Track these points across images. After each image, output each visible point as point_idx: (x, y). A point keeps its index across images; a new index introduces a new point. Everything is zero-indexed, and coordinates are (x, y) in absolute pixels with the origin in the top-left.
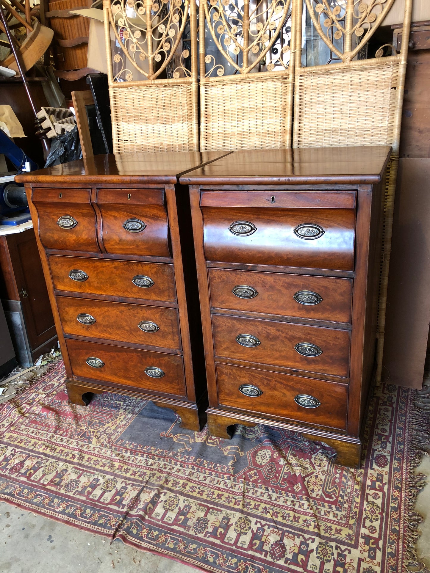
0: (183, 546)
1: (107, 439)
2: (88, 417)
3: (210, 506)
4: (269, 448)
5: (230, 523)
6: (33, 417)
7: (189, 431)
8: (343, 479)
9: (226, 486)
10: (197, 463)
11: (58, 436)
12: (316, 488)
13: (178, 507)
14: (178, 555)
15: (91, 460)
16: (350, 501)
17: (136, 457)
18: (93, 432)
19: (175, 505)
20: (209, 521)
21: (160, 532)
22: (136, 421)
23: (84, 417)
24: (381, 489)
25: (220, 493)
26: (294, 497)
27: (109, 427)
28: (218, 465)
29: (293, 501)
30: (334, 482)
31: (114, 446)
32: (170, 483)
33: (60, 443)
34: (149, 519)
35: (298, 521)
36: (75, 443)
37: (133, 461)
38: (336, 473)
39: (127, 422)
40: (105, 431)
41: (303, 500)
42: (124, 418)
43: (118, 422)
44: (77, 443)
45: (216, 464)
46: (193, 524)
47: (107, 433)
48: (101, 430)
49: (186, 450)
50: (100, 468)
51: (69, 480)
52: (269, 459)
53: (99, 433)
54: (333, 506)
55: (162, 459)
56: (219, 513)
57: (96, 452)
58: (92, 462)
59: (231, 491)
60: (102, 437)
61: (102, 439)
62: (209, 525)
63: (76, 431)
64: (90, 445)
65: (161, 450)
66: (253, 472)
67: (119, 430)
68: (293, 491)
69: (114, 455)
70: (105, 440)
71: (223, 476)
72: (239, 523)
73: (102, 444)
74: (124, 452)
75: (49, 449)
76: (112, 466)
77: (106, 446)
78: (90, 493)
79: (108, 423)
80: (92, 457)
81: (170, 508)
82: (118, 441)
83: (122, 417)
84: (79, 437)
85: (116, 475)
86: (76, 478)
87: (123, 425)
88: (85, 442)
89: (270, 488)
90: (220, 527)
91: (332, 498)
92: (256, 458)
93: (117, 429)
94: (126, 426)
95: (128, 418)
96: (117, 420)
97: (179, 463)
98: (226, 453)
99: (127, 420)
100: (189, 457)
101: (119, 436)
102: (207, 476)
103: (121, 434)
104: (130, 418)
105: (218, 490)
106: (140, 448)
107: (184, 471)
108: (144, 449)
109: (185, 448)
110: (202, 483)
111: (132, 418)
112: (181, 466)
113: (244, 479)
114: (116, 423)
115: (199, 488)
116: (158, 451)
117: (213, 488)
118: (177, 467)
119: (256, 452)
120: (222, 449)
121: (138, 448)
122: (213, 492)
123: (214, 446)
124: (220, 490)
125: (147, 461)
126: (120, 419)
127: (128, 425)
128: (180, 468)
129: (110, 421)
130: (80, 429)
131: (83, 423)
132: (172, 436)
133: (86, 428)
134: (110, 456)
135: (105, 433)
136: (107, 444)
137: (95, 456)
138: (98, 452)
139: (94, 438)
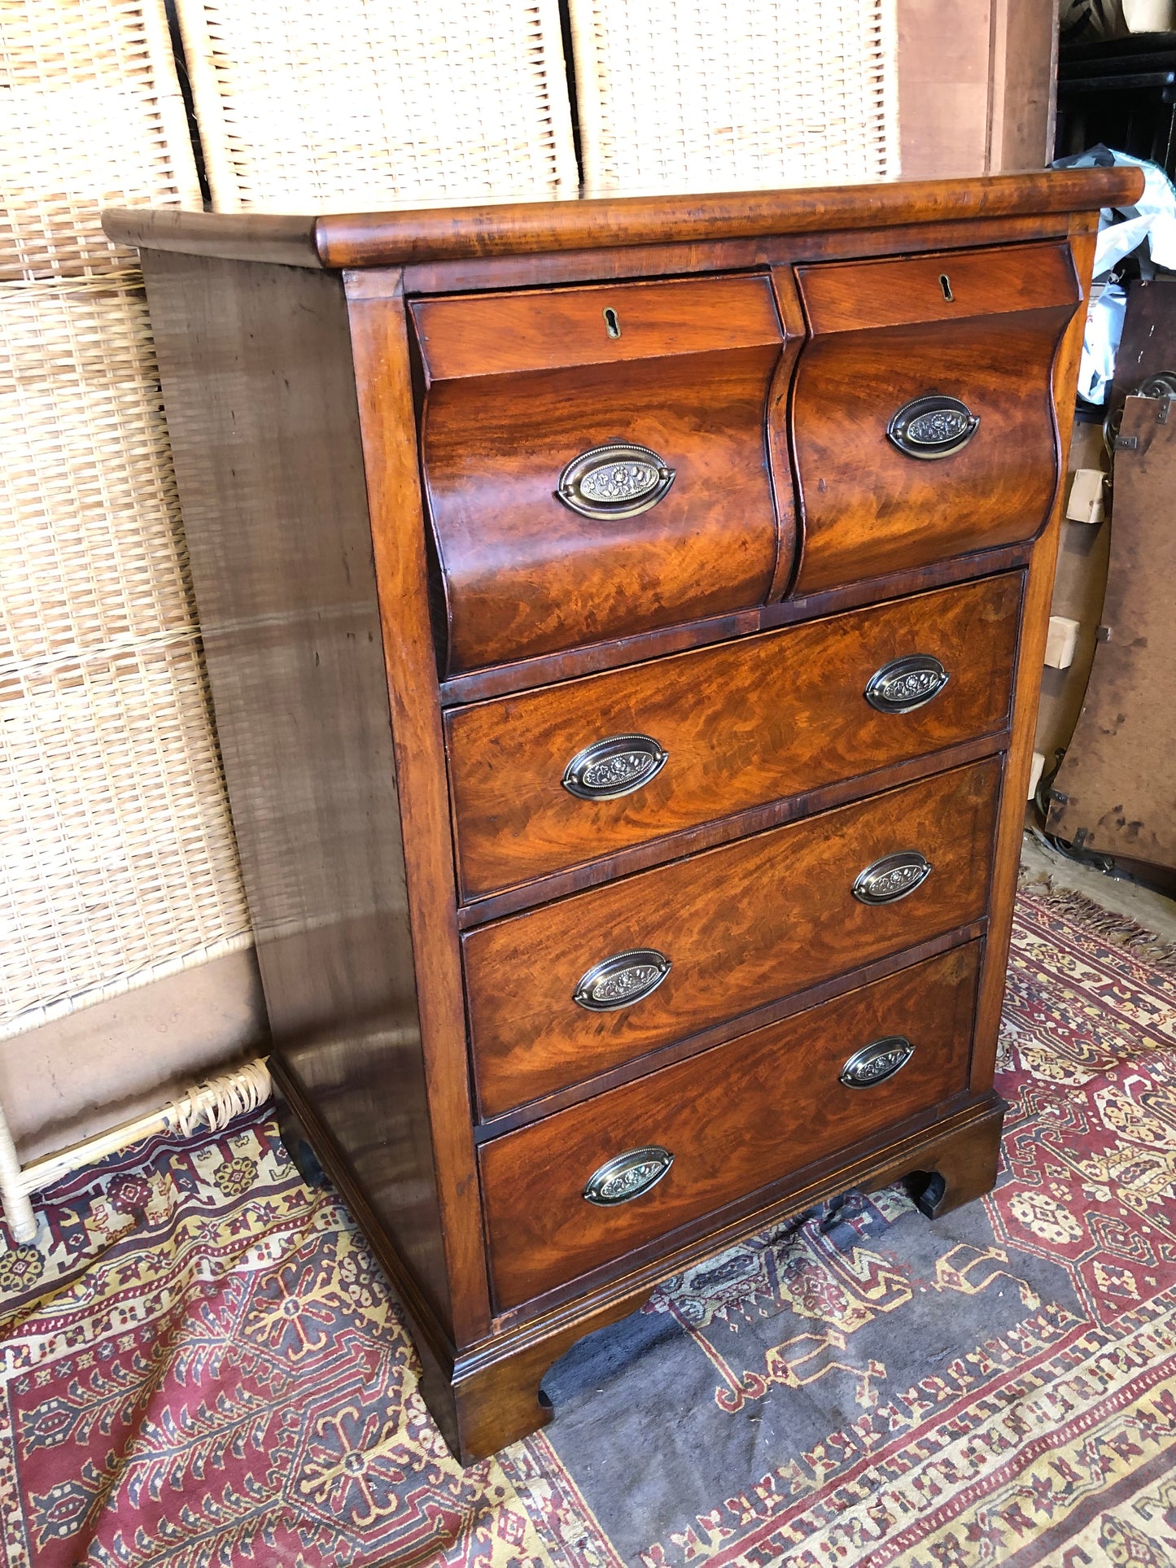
4: (1022, 1188)
9: (1129, 1364)
10: (969, 1387)
19: (1153, 1550)
28: (1012, 1335)
32: (1028, 1509)
39: (545, 1475)
43: (516, 1507)
45: (1006, 1339)
49: (875, 1381)
52: (1066, 1213)
59: (1160, 1367)
65: (820, 1451)
66: (1100, 1275)
67: (571, 1533)
71: (1075, 1349)
83: (499, 1481)
87: (557, 1502)
92: (1040, 1234)
93: (560, 1536)
94: (566, 1493)
95: (526, 1461)
96: (501, 1504)
97: (932, 1435)
98: (966, 1287)
99: (537, 1470)
100: (920, 1391)
101: (615, 1552)
102: (1049, 1388)
103: (606, 1537)
104: (533, 1453)
105: (1137, 1395)
106: (753, 1513)
107: (986, 1438)
108: (769, 1503)
109: (860, 1379)
110: (1076, 1421)
111: (540, 1448)
112: (954, 1436)
113: (1122, 1308)
114: (514, 1518)
115: (1099, 1441)
116: (814, 1463)
117: (1121, 1407)
118: (954, 1450)
119: (1011, 1221)
120: (937, 1287)
121: (746, 1518)
122: (1141, 1414)
123: (908, 1296)
124: (1141, 1392)
125: (848, 1530)
126: (500, 1492)
127: (568, 1481)
128: (963, 1443)
129: (485, 1537)
132: (761, 1378)
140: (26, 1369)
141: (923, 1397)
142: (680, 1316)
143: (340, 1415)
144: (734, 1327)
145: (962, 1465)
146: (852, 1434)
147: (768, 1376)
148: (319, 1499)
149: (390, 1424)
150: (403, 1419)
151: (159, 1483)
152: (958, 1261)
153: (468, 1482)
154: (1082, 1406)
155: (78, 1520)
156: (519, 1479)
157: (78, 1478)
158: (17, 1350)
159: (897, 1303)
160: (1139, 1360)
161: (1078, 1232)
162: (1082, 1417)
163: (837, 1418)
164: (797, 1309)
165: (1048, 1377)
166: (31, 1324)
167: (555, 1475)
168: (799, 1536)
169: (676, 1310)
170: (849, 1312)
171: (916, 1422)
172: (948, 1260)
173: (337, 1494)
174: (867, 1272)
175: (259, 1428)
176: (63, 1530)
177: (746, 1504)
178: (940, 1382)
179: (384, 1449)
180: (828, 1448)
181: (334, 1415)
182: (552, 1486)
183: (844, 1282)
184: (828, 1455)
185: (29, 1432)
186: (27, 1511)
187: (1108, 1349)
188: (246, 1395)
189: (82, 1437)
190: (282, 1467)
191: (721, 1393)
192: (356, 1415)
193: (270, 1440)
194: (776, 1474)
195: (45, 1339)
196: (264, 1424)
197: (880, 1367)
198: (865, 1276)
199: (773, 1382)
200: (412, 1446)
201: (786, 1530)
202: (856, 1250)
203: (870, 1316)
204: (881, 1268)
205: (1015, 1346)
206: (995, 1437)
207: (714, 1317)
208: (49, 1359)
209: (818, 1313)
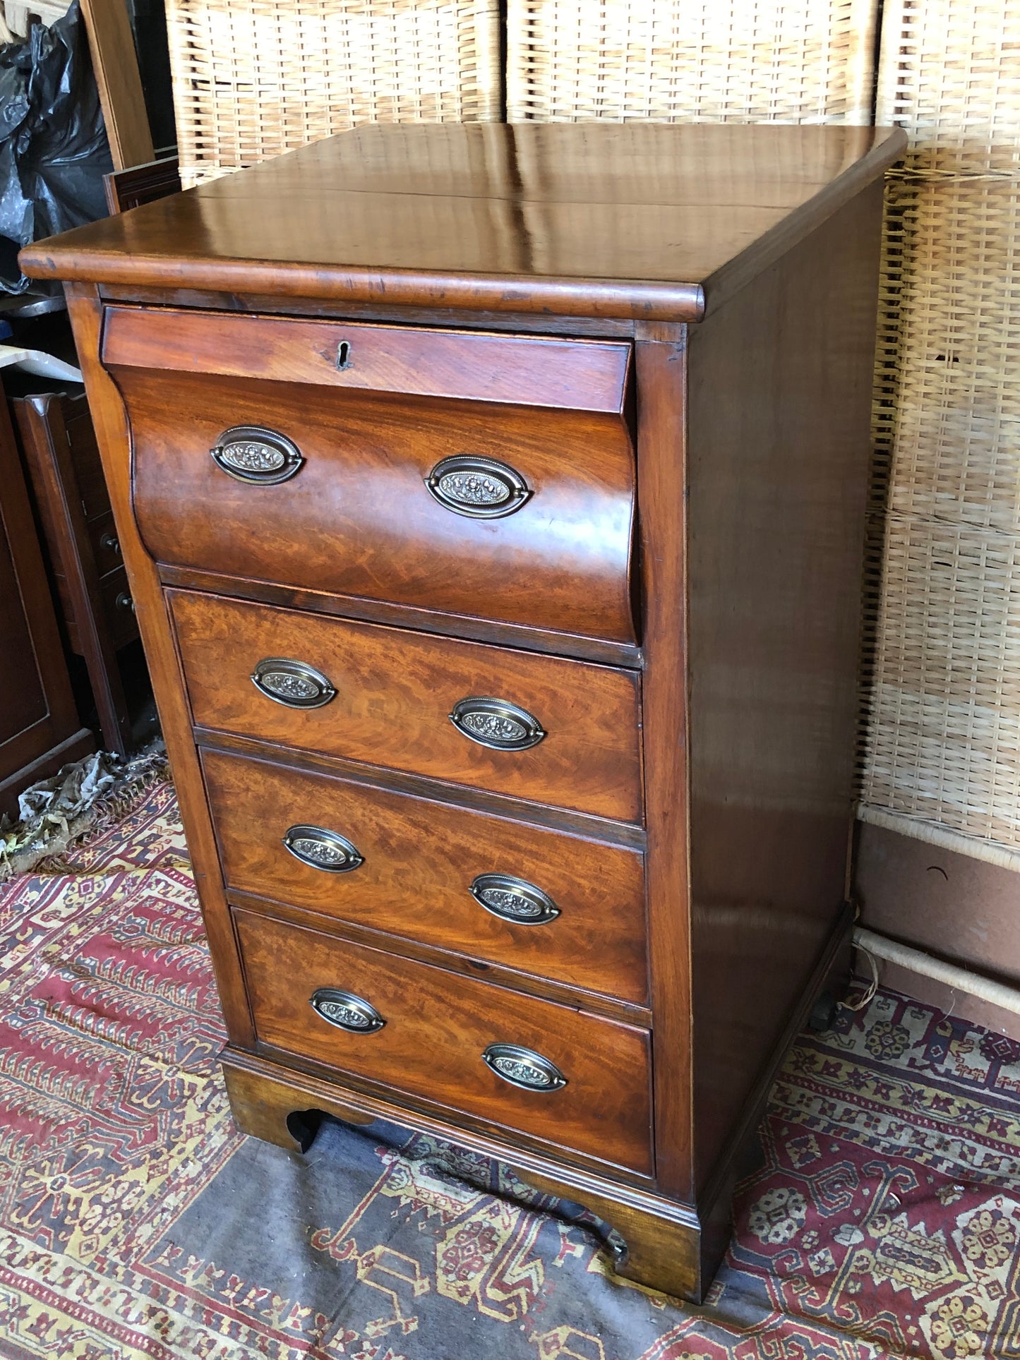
1: (122, 1238)
2: (72, 1133)
15: (50, 1325)
17: (213, 1334)
18: (78, 1201)
22: (235, 1166)
23: (59, 1130)
27: (134, 1184)
31: (142, 1271)
37: (196, 1351)
39: (206, 1166)
40: (119, 1201)
42: (196, 1151)
43: (174, 1164)
44: (14, 1244)
47: (125, 1207)
48: (109, 1192)
49: (396, 1329)
53: (98, 1209)
55: (301, 1355)
57: (71, 1294)
58: (50, 1336)
60: (104, 1225)
61: (105, 1231)
63: (19, 1191)
64: (56, 1257)
65: (306, 1312)
67: (171, 1201)
69: (133, 1316)
70: (115, 1243)
73: (100, 1259)
74: (171, 1303)
77: (113, 1272)
79: (138, 1164)
80: (54, 1313)
82: (157, 1251)
83: (191, 1145)
84: (25, 1220)
87: (190, 1181)
88: (42, 1244)
93: (165, 1197)
94: (199, 1183)
95: (211, 1151)
96: (171, 1157)
99: (206, 1160)
101: (167, 1230)
103: (176, 1220)
104: (220, 1150)
106: (233, 1295)
108: (246, 1302)
109: (393, 1317)
111: (225, 1152)
114: (165, 1167)
116: (293, 1315)
120: (533, 1337)
121: (227, 1293)
123: (506, 1319)
126: (181, 1150)
127: (208, 1180)
129: (145, 1159)
130: (36, 1182)
131: (50, 1160)
132: (354, 1251)
133: (55, 1182)
134: (119, 1320)
135: (119, 1210)
136: (117, 1259)
137: (65, 1310)
138: (80, 1293)
139: (77, 1228)
140: (160, 896)
142: (388, 1175)
143: (203, 1045)
144: (395, 1214)
146: (334, 1331)
147: (359, 1255)
148: (140, 1071)
149: (209, 1072)
150: (213, 1077)
151: (116, 1001)
153: (184, 1130)
156: (195, 1155)
159: (495, 1314)
163: (344, 1316)
164: (441, 1247)
167: (209, 1171)
168: (225, 1329)
169: (391, 1170)
170: (461, 1283)
172: (571, 1334)
173: (147, 1077)
174: (517, 1280)
175: (173, 1017)
177: (237, 1288)
179: (188, 1079)
181: (201, 1042)
182: (200, 1174)
183: (494, 1267)
188: (195, 996)
190: (154, 1042)
191: (326, 1233)
192: (207, 1052)
193: (167, 1027)
194: (273, 1295)
196: (179, 1016)
197: (414, 1326)
198: (507, 1279)
199: (356, 1261)
200: (199, 1089)
201: (227, 1320)
202: (538, 1262)
203: (465, 1301)
204: (530, 1287)
207: (399, 1197)
208: (172, 899)
209: (442, 1262)
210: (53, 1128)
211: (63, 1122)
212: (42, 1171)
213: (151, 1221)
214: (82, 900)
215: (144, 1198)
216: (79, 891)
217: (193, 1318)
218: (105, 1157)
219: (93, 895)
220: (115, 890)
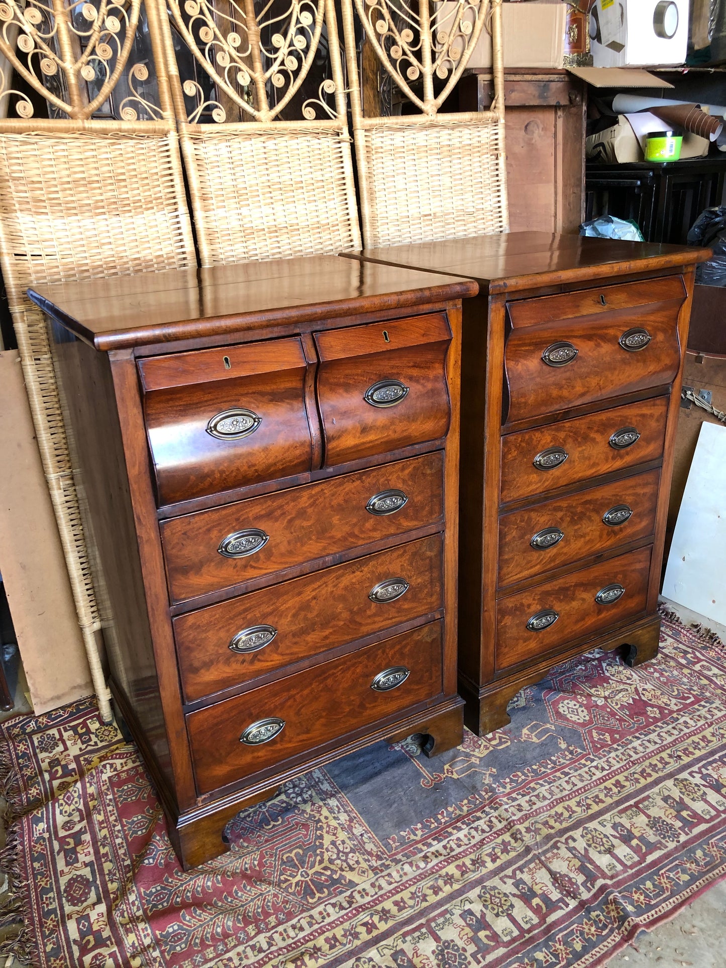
0: (693, 866)
1: (367, 857)
2: (270, 860)
3: (632, 802)
4: (564, 699)
5: (678, 799)
6: (156, 954)
7: (451, 753)
8: (666, 674)
9: (603, 769)
11: (280, 929)
12: (665, 700)
13: (611, 838)
14: (707, 877)
15: (403, 901)
16: (703, 688)
17: (454, 837)
18: (325, 868)
19: (604, 840)
20: (660, 818)
21: (650, 878)
22: (356, 801)
23: (261, 864)
24: (700, 660)
25: (613, 781)
26: (668, 724)
27: (333, 843)
28: (553, 758)
29: (674, 728)
30: (665, 683)
31: (396, 854)
33: (301, 935)
34: (614, 880)
35: (709, 742)
36: (330, 909)
37: (459, 846)
38: (653, 673)
39: (346, 812)
40: (339, 851)
41: (678, 719)
42: (331, 811)
43: (333, 823)
44: (334, 905)
45: (550, 760)
46: (655, 835)
47: (348, 850)
48: (330, 855)
49: (492, 775)
50: (439, 897)
51: (432, 958)
52: (583, 709)
53: (338, 862)
54: (703, 703)
55: (487, 809)
56: (651, 800)
57: (387, 888)
58: (410, 903)
59: (617, 770)
60: (351, 862)
61: (358, 863)
62: (669, 821)
63: (293, 894)
64: (358, 888)
65: (465, 801)
66: (595, 734)
67: (357, 831)
68: (656, 720)
69: (422, 865)
70: (368, 861)
71: (581, 764)
72: (684, 790)
73: (374, 870)
74: (424, 848)
75: (306, 958)
76: (449, 879)
77: (387, 866)
78: (495, 937)
79: (321, 837)
80: (396, 898)
81: (607, 847)
82: (387, 845)
83: (325, 813)
84: (318, 895)
85: (480, 882)
86: (435, 944)
87: (351, 820)
88: (341, 892)
89: (637, 735)
90: (678, 812)
91: (689, 698)
92: (570, 719)
93: (352, 833)
94: (355, 817)
95: (337, 806)
96: (327, 823)
97: (514, 795)
98: (535, 740)
99: (342, 811)
100: (511, 779)
101: (376, 838)
102: (567, 778)
103: (372, 833)
104: (340, 802)
105: (604, 781)
106: (436, 824)
107: (537, 796)
108: (443, 820)
109: (485, 774)
110: (577, 790)
112: (523, 796)
113: (602, 747)
114: (332, 827)
115: (587, 798)
116: (463, 806)
117: (598, 785)
118: (523, 801)
119: (558, 713)
120: (522, 740)
121: (432, 826)
122: (606, 788)
123: (509, 743)
124: (607, 780)
125: (476, 829)
126: (326, 818)
127: (356, 813)
128: (527, 798)
129: (320, 834)
130: (294, 885)
131: (282, 874)
132: (441, 775)
133: (302, 876)
134: (420, 871)
135: (347, 854)
136: (379, 862)
137: (398, 892)
138: (390, 883)
139: (344, 873)
140: (116, 772)
141: (512, 781)
142: (406, 752)
145: (526, 806)
146: (480, 795)
147: (444, 774)
148: (249, 819)
152: (532, 730)
153: (313, 813)
154: (580, 785)
155: (146, 829)
156: (334, 813)
157: (144, 813)
158: (111, 765)
159: (503, 746)
160: (607, 768)
161: (587, 718)
162: (580, 789)
163: (474, 789)
165: (566, 774)
166: (116, 754)
167: (350, 811)
168: (454, 832)
169: (405, 749)
170: (482, 748)
171: (508, 790)
172: (527, 729)
173: (256, 817)
174: (491, 734)
176: (140, 833)
177: (433, 821)
178: (519, 774)
179: (275, 801)
180: (469, 800)
182: (349, 815)
184: (469, 803)
185: (120, 796)
186: (123, 826)
187: (594, 764)
189: (144, 798)
191: (424, 781)
195: (123, 761)
197: (494, 770)
199: (447, 776)
201: (450, 830)
205: (554, 762)
206: (541, 795)
208: (125, 768)
209: (468, 750)
210: (257, 868)
211: (256, 863)
212: (286, 880)
213: (364, 843)
214: (72, 807)
215: (347, 841)
216: (67, 803)
217: (439, 842)
218: (303, 850)
219: (76, 799)
220: (86, 788)
